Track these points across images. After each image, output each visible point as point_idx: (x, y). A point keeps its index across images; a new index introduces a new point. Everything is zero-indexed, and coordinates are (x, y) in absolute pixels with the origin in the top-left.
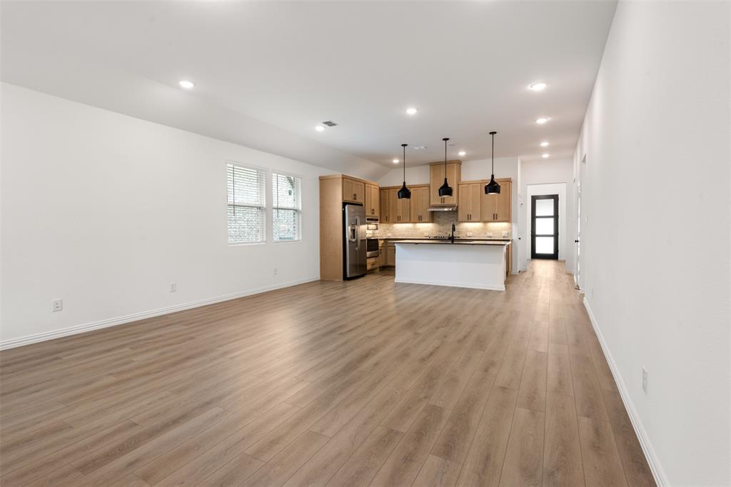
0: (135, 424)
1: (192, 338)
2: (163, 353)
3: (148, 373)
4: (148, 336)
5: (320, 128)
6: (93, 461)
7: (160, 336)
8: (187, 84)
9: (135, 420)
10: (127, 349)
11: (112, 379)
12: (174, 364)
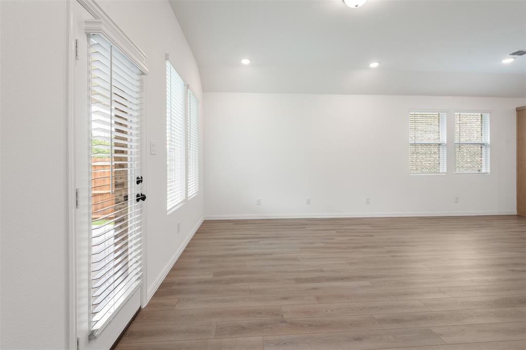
0: (323, 271)
1: (372, 236)
2: (352, 240)
3: (340, 248)
4: (347, 227)
5: (508, 61)
6: (301, 279)
7: (354, 229)
8: (374, 65)
9: (324, 269)
10: (334, 232)
11: (322, 245)
12: (356, 248)
